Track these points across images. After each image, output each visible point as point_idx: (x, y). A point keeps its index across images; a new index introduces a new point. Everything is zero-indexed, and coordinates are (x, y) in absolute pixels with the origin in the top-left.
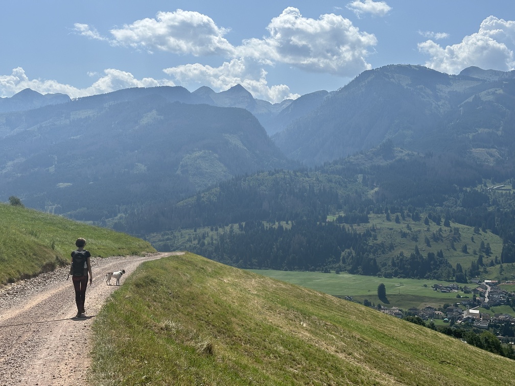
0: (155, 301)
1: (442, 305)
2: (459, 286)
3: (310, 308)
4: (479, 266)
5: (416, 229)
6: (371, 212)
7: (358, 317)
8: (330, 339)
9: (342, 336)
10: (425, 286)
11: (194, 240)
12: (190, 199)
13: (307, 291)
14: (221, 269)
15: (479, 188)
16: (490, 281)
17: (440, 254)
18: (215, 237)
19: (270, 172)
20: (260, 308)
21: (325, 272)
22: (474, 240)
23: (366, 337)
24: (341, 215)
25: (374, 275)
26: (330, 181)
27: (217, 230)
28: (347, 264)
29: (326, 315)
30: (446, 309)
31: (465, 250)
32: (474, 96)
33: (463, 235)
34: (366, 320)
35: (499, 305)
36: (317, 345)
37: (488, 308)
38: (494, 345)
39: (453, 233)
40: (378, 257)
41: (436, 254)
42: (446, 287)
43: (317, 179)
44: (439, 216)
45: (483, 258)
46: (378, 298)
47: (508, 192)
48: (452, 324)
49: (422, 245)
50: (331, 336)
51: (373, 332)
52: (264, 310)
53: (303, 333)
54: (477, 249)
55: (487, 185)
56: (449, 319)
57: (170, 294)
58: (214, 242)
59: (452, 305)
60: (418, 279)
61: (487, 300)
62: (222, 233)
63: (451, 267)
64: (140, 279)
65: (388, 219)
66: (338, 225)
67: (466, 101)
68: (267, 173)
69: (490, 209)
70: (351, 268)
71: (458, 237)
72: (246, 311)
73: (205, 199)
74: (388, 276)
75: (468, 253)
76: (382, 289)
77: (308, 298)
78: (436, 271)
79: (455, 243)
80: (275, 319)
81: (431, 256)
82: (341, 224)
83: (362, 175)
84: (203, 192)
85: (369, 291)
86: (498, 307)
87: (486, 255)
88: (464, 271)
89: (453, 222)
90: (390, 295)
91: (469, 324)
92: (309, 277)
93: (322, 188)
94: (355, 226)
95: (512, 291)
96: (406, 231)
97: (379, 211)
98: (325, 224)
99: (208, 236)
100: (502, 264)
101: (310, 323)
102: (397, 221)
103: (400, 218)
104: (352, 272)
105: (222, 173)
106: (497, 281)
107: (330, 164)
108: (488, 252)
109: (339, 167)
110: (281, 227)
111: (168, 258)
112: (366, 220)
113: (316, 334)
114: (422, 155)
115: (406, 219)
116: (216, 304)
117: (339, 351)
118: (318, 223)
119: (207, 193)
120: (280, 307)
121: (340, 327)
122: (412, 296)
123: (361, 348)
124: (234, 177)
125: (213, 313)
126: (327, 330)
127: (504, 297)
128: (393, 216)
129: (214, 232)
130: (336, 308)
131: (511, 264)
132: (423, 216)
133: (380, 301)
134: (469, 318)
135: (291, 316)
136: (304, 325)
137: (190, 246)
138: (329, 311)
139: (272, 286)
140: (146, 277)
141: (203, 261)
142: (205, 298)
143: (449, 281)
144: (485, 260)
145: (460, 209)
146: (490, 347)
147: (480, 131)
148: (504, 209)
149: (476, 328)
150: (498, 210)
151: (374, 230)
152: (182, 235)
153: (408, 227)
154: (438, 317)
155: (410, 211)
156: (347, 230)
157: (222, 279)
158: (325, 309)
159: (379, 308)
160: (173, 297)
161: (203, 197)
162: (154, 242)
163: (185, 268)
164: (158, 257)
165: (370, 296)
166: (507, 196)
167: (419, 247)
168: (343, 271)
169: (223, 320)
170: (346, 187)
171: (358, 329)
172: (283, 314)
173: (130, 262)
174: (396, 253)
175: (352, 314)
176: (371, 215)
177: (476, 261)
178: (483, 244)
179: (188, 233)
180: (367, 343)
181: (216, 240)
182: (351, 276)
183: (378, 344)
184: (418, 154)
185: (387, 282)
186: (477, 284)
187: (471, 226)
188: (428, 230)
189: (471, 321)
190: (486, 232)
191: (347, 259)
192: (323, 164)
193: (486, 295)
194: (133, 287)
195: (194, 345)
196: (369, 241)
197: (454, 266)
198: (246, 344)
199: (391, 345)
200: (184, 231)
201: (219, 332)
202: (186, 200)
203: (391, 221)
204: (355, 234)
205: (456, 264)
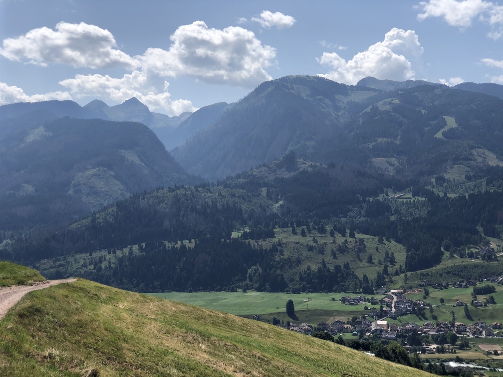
0: (40, 331)
1: (351, 318)
2: (367, 298)
3: (211, 330)
4: (385, 276)
5: (322, 241)
6: (276, 226)
7: (261, 335)
8: (229, 360)
9: (242, 356)
10: (334, 299)
11: (90, 265)
12: (84, 221)
13: (208, 312)
14: (116, 294)
15: (381, 198)
16: (396, 291)
17: (347, 266)
18: (113, 260)
19: (170, 188)
20: (156, 332)
21: (232, 291)
22: (379, 250)
23: (267, 355)
24: (245, 230)
25: (282, 291)
26: (233, 196)
27: (114, 252)
28: (254, 281)
29: (228, 335)
30: (354, 322)
31: (370, 261)
32: (371, 106)
33: (368, 245)
34: (269, 337)
35: (406, 314)
36: (215, 366)
37: (395, 318)
38: (401, 355)
39: (358, 243)
40: (285, 273)
41: (342, 267)
42: (354, 300)
43: (220, 194)
44: (344, 228)
45: (388, 268)
46: (286, 315)
47: (409, 200)
48: (361, 336)
49: (328, 258)
50: (231, 356)
51: (276, 349)
52: (161, 334)
53: (201, 355)
54: (382, 260)
55: (389, 194)
56: (358, 332)
57: (56, 323)
58: (112, 265)
59: (360, 317)
60: (326, 293)
61: (394, 310)
62: (121, 256)
63: (357, 278)
64: (23, 309)
65: (294, 233)
66: (244, 241)
67: (364, 111)
68: (166, 190)
69: (393, 218)
70: (258, 285)
71: (364, 248)
72: (142, 336)
73: (100, 220)
74: (297, 291)
75: (373, 263)
76: (290, 305)
77: (210, 319)
78: (343, 283)
79: (360, 254)
80: (172, 343)
81: (337, 268)
82: (246, 241)
83: (266, 188)
84: (99, 212)
85: (278, 308)
86: (405, 317)
87: (391, 264)
88: (370, 282)
89: (358, 233)
90: (299, 311)
91: (378, 336)
92: (215, 297)
93: (225, 204)
94: (261, 242)
95: (417, 299)
96: (312, 244)
97: (284, 225)
98: (230, 241)
99: (105, 260)
100: (407, 273)
101: (209, 344)
102: (303, 234)
103: (306, 231)
104: (259, 290)
105: (119, 191)
106: (402, 291)
107: (232, 178)
108: (392, 261)
109: (242, 180)
110: (183, 246)
111: (58, 286)
112: (271, 235)
113: (215, 355)
114: (325, 166)
115: (312, 231)
116: (107, 330)
117: (238, 371)
118: (223, 240)
119: (103, 213)
120: (178, 330)
121: (240, 346)
122: (320, 310)
123: (261, 366)
124: (132, 195)
125: (102, 340)
126: (227, 350)
127: (409, 306)
128: (299, 230)
129: (112, 256)
130: (238, 327)
131: (415, 272)
132: (329, 228)
133: (288, 318)
134: (377, 329)
135: (190, 339)
136: (203, 347)
137: (86, 271)
138: (231, 331)
139: (171, 309)
140: (31, 307)
141: (97, 287)
142: (95, 325)
143: (356, 293)
144: (389, 270)
145: (364, 219)
146: (398, 358)
147: (380, 140)
148: (406, 217)
149: (384, 340)
150: (400, 218)
151: (280, 244)
152: (76, 260)
153: (315, 241)
154: (346, 331)
155: (315, 223)
156: (253, 246)
157: (117, 305)
158: (227, 330)
159: (288, 326)
160: (60, 326)
161: (99, 218)
162: (45, 269)
163: (76, 295)
164: (47, 286)
165: (278, 313)
166: (408, 204)
167: (326, 260)
168: (250, 289)
169: (113, 347)
170: (250, 201)
171: (260, 347)
172: (181, 337)
173: (15, 292)
174: (304, 267)
175: (254, 333)
176: (277, 230)
177: (381, 271)
178: (387, 253)
179: (83, 258)
180: (268, 361)
181: (114, 263)
182: (258, 293)
183: (278, 361)
184: (321, 165)
185: (295, 298)
186: (384, 294)
187: (375, 236)
188: (334, 242)
189: (379, 332)
190: (390, 242)
191: (254, 276)
192: (225, 178)
193: (393, 305)
194: (17, 318)
195: (79, 372)
196: (276, 257)
197: (361, 277)
198: (138, 369)
199: (293, 361)
200: (78, 256)
201: (108, 359)
202: (79, 222)
203: (297, 235)
204: (261, 250)
205: (362, 275)
